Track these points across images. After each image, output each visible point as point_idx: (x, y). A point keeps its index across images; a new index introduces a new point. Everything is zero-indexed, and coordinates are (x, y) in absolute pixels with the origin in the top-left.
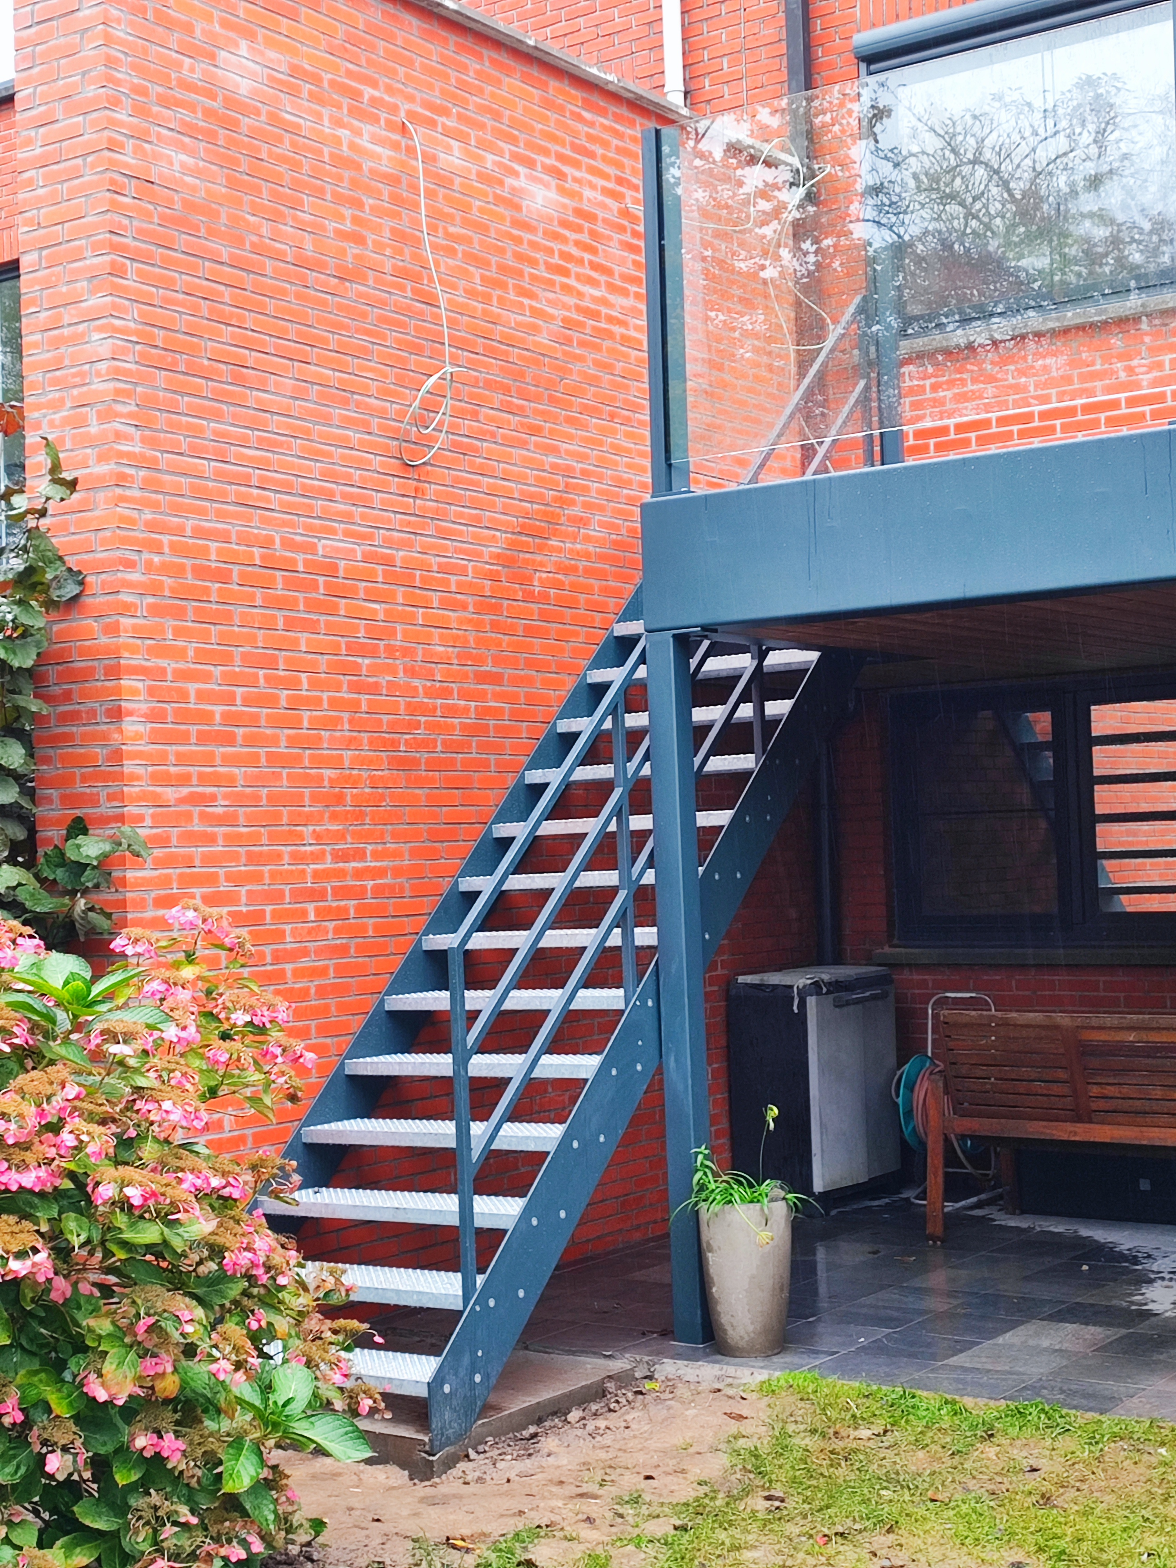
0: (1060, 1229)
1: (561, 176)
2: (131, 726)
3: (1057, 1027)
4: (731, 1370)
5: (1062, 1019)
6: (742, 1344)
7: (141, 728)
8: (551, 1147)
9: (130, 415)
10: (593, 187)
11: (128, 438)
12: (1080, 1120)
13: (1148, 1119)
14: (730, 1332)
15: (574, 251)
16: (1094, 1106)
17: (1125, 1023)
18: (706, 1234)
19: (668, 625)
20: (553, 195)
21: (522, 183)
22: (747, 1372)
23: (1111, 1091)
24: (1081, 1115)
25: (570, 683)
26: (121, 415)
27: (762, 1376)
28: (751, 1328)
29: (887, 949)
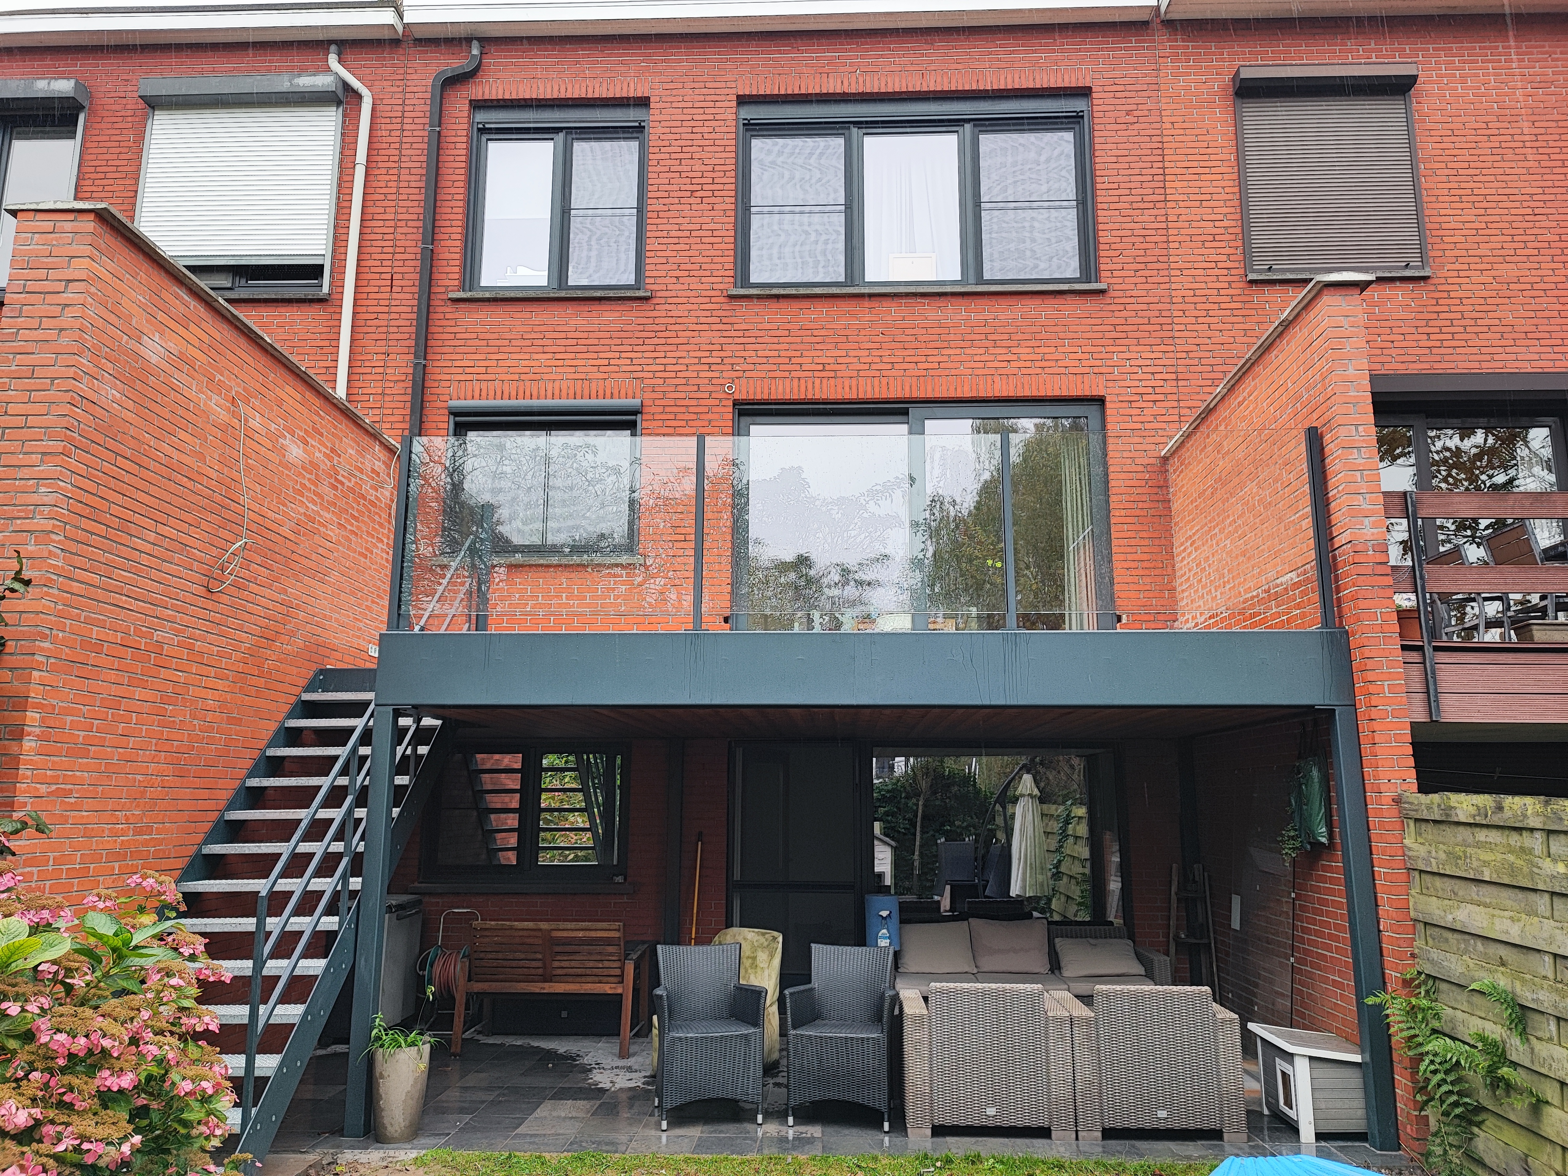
0: (519, 1043)
1: (306, 443)
2: (29, 744)
3: (540, 930)
4: (392, 1153)
5: (544, 925)
6: (396, 1135)
7: (33, 744)
8: (296, 1020)
9: (59, 542)
10: (320, 452)
11: (56, 556)
12: (545, 981)
13: (583, 979)
14: (389, 1128)
15: (307, 483)
16: (554, 973)
17: (578, 927)
18: (378, 1069)
19: (390, 702)
20: (301, 452)
21: (287, 442)
22: (402, 1152)
23: (563, 964)
24: (547, 978)
25: (274, 726)
26: (54, 541)
27: (413, 1154)
28: (403, 1124)
29: (416, 884)
